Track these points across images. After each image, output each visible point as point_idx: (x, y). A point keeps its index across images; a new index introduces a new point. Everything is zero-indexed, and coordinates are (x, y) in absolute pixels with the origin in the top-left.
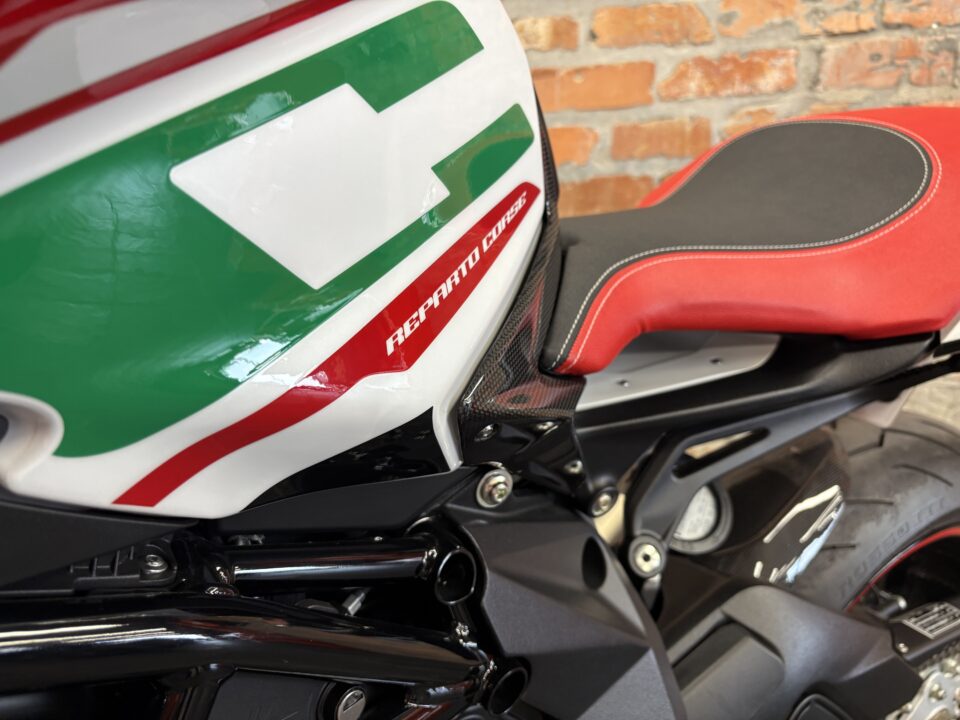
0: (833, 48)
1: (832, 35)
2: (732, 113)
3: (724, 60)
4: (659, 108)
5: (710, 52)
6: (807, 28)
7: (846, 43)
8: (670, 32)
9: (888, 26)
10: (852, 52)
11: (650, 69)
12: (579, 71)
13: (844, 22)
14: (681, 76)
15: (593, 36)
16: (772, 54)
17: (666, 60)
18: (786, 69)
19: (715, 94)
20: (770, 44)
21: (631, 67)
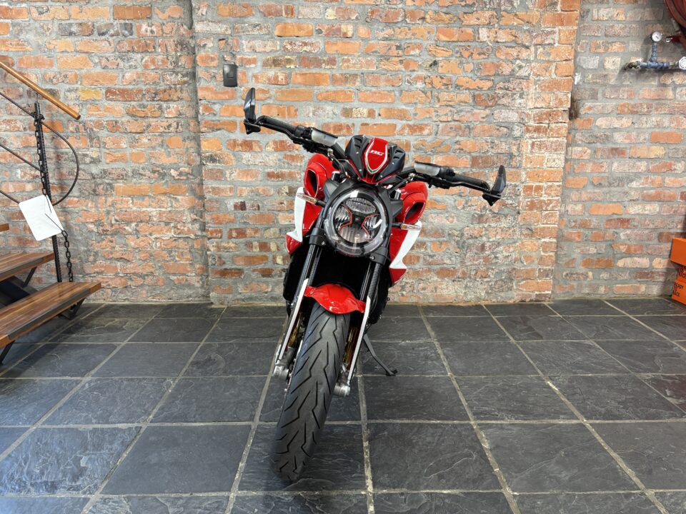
0: (441, 125)
1: (441, 121)
2: (416, 140)
3: (414, 125)
4: (397, 137)
5: (411, 123)
6: (435, 119)
7: (444, 124)
8: (401, 116)
9: (455, 121)
10: (446, 126)
11: (395, 126)
12: (375, 125)
13: (444, 118)
14: (403, 129)
15: (380, 115)
16: (426, 125)
17: (400, 124)
18: (430, 129)
19: (412, 134)
20: (426, 123)
21: (390, 125)
